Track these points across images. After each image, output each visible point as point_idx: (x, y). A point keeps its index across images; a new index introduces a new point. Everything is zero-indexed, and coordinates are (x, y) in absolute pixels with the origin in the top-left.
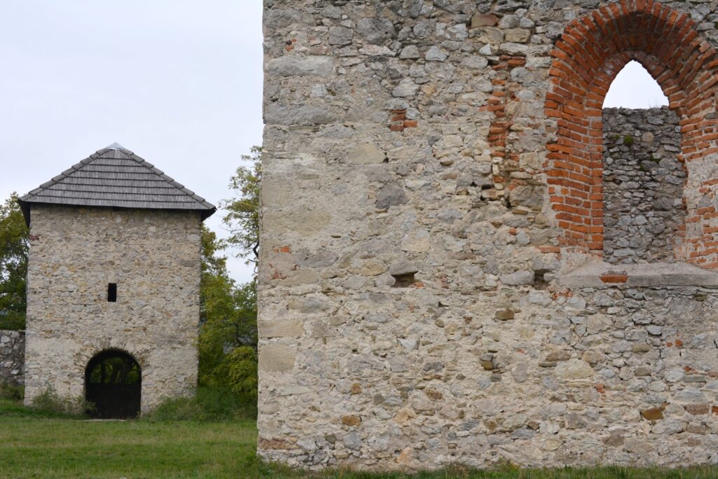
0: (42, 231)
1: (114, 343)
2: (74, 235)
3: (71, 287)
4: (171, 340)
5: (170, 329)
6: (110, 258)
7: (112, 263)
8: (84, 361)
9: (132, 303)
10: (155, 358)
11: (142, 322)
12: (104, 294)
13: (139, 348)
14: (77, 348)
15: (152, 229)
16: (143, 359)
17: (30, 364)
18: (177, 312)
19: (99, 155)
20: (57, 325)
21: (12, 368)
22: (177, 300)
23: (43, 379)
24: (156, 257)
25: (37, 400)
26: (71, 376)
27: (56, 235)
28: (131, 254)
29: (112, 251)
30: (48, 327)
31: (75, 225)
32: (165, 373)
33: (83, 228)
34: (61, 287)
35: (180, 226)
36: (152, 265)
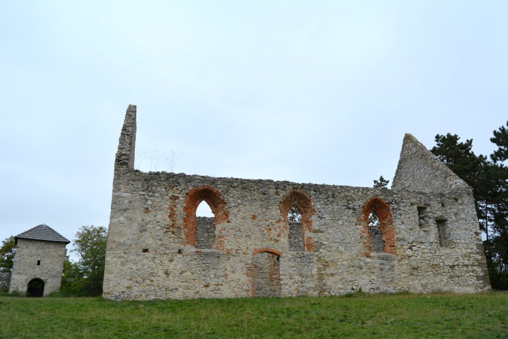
0: (20, 245)
1: (38, 277)
2: (29, 247)
3: (27, 261)
4: (54, 276)
5: (54, 273)
6: (39, 253)
7: (39, 255)
8: (29, 281)
9: (44, 266)
10: (49, 281)
11: (46, 271)
12: (36, 263)
13: (45, 278)
14: (27, 278)
15: (52, 246)
16: (45, 281)
17: (12, 282)
18: (56, 269)
19: (39, 226)
20: (22, 271)
21: (6, 283)
22: (57, 265)
23: (15, 286)
24: (52, 254)
25: (13, 292)
26: (24, 285)
27: (24, 247)
28: (45, 253)
29: (40, 252)
30: (18, 272)
31: (30, 245)
32: (51, 285)
33: (32, 245)
34: (24, 261)
35: (60, 246)
36: (51, 256)
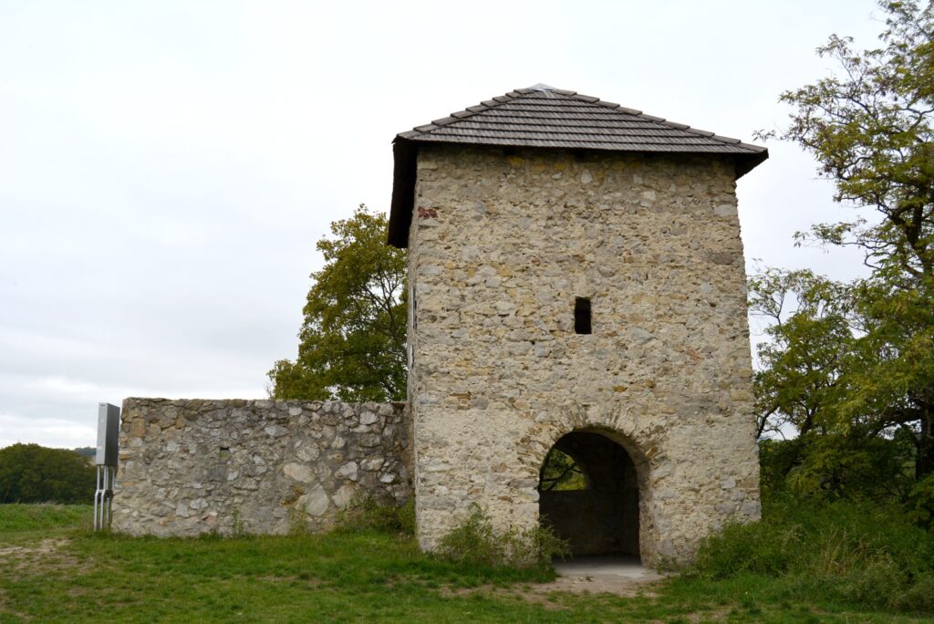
0: (442, 199)
1: (595, 416)
2: (503, 207)
3: (503, 306)
4: (705, 404)
5: (700, 384)
6: (575, 249)
7: (580, 259)
8: (539, 452)
9: (624, 335)
10: (677, 442)
11: (646, 373)
12: (569, 319)
13: (646, 423)
14: (523, 426)
15: (649, 195)
16: (654, 446)
17: (428, 465)
18: (709, 352)
19: (520, 96)
20: (481, 383)
21: (382, 470)
22: (707, 327)
23: (457, 494)
24: (661, 247)
25: (452, 540)
26: (515, 485)
27: (469, 208)
28: (614, 241)
29: (577, 236)
30: (462, 387)
31: (505, 189)
32: (699, 472)
33: (519, 195)
34: (484, 307)
35: (700, 189)
36: (654, 262)
